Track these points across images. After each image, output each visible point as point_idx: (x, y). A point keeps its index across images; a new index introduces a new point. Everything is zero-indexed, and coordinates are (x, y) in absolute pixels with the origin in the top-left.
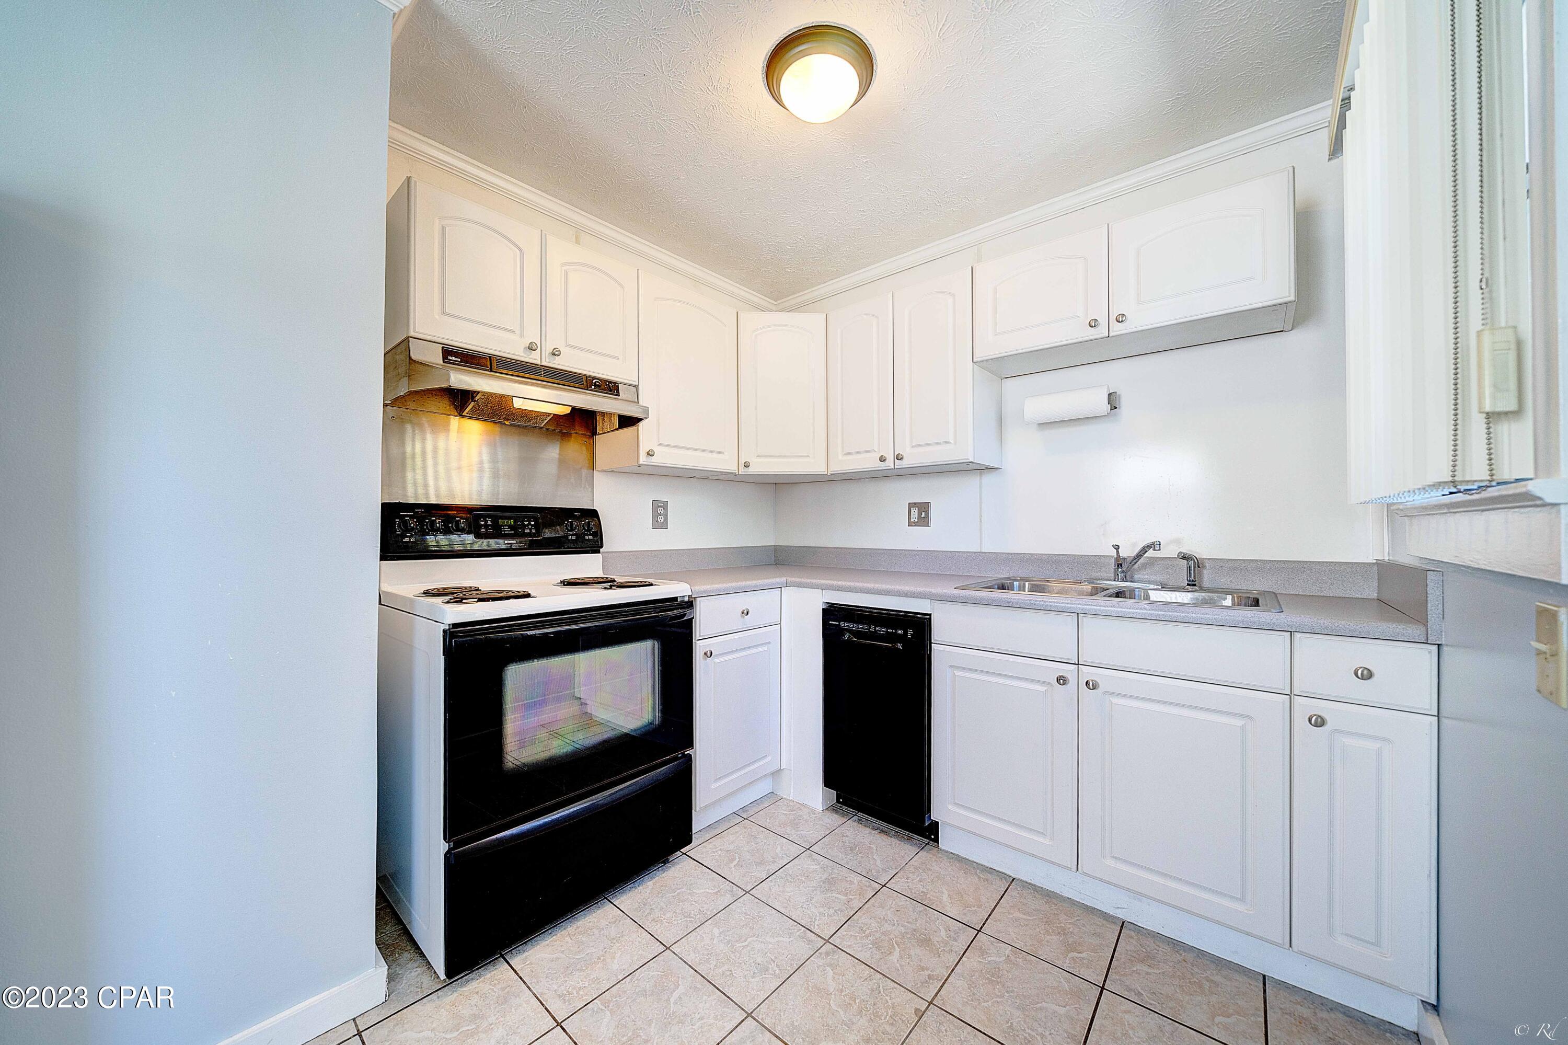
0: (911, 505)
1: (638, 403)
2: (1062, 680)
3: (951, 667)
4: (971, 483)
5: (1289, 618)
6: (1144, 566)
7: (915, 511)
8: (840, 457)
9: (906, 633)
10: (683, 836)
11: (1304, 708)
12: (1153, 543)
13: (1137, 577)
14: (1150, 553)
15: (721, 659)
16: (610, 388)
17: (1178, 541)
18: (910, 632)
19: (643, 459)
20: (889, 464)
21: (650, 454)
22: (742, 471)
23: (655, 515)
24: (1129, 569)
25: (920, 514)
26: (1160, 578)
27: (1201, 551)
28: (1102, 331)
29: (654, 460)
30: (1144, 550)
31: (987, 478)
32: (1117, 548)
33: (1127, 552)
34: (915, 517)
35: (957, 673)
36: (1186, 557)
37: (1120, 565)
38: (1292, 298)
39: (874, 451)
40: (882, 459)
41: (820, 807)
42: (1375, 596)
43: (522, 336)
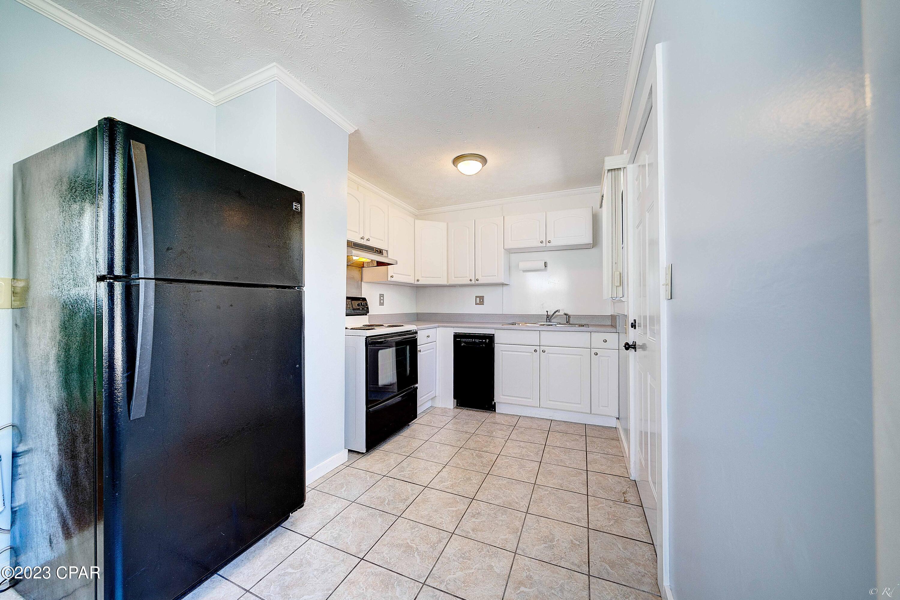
0: (476, 297)
1: (388, 257)
2: (536, 351)
3: (501, 351)
4: (499, 289)
5: (591, 329)
6: (555, 317)
7: (478, 299)
8: (453, 278)
9: (486, 341)
10: (414, 415)
11: (594, 351)
12: (558, 310)
13: (552, 321)
14: (557, 313)
15: (424, 353)
16: (380, 252)
17: (563, 310)
18: (487, 340)
19: (389, 279)
20: (473, 282)
21: (392, 277)
22: (416, 283)
23: (380, 300)
24: (551, 318)
25: (480, 300)
26: (559, 321)
27: (570, 313)
28: (544, 244)
29: (393, 279)
30: (555, 313)
31: (505, 288)
32: (547, 312)
33: (550, 313)
34: (478, 301)
35: (503, 353)
36: (566, 314)
37: (548, 317)
38: (592, 243)
39: (467, 277)
40: (471, 280)
41: (452, 407)
42: (611, 324)
43: (359, 234)
